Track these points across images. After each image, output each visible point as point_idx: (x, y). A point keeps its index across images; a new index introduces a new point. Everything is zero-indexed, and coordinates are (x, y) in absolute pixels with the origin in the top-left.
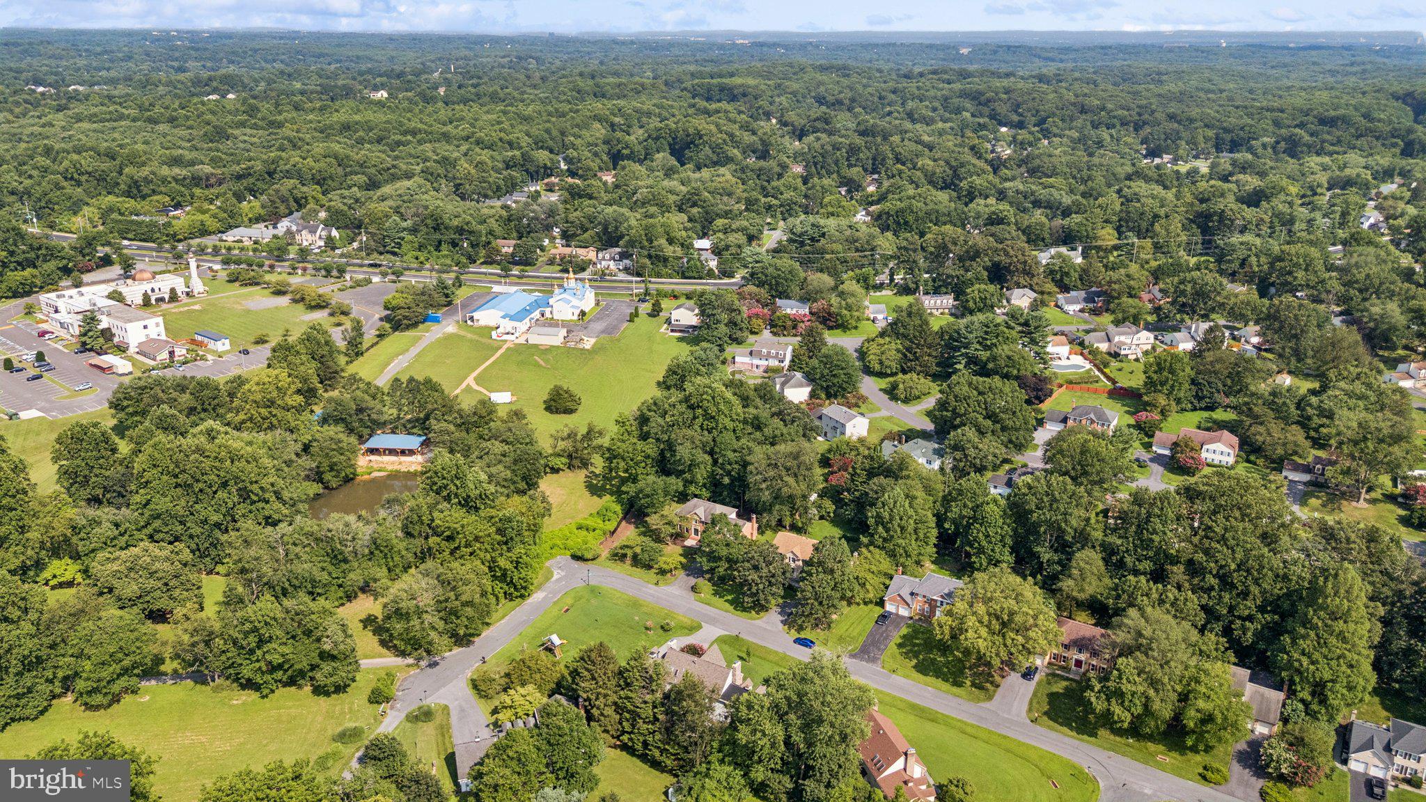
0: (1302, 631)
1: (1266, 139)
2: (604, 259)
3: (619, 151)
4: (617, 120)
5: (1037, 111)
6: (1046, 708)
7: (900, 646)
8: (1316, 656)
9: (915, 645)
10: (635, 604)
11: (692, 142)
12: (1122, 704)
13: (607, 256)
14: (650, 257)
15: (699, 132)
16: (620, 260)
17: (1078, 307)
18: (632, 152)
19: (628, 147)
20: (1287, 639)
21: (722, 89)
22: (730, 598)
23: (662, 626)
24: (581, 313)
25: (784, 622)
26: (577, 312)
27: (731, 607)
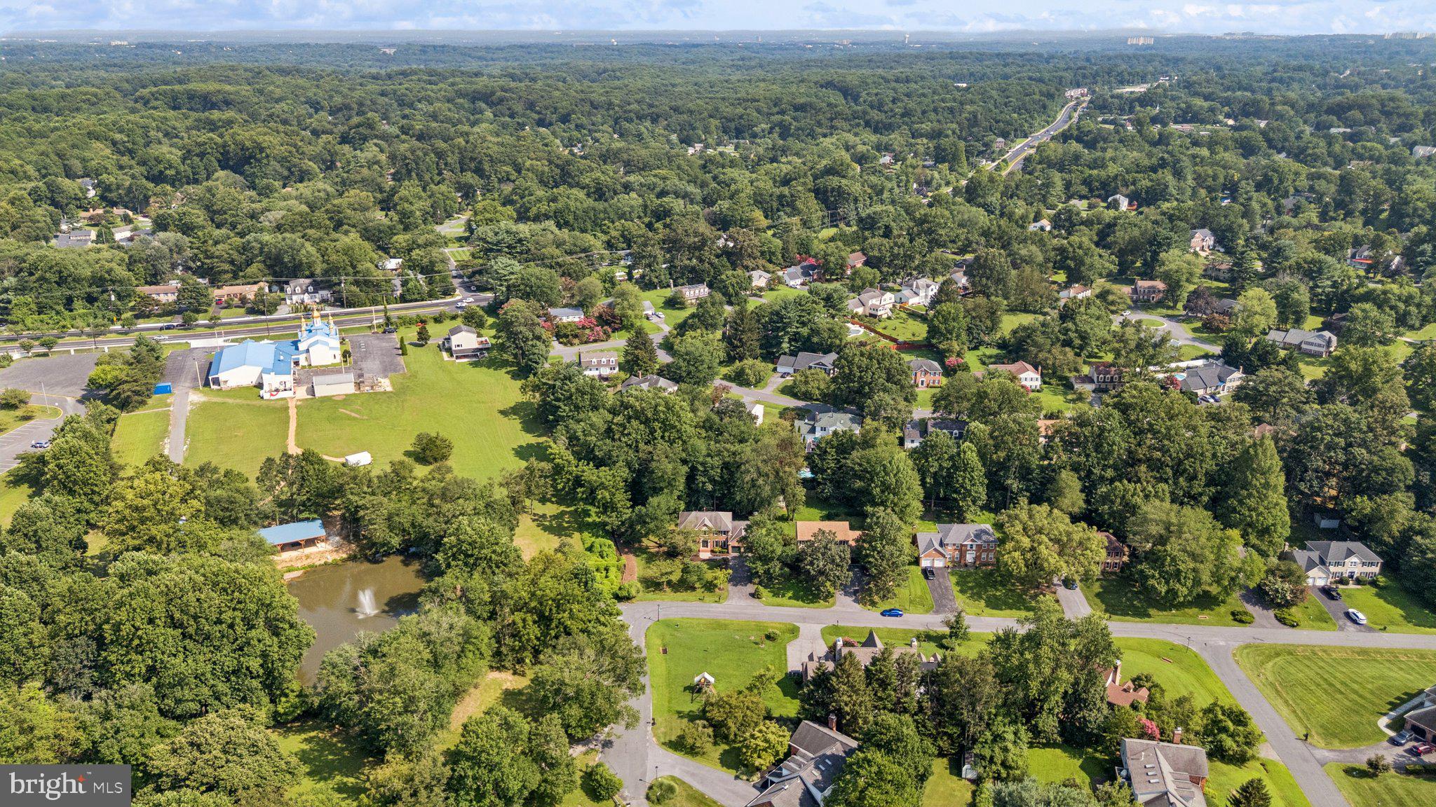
0: (1245, 493)
1: (763, 126)
2: (294, 292)
3: (161, 172)
4: (118, 137)
5: (556, 109)
6: (1103, 607)
7: (962, 591)
8: (1261, 509)
9: (971, 588)
10: (719, 625)
11: (251, 157)
12: (1179, 581)
13: (298, 290)
14: (357, 283)
15: (259, 144)
16: (316, 291)
17: (799, 281)
18: (178, 173)
19: (171, 167)
20: (1233, 502)
21: (191, 96)
22: (790, 594)
23: (768, 637)
24: (346, 354)
25: (856, 601)
26: (339, 353)
27: (800, 603)
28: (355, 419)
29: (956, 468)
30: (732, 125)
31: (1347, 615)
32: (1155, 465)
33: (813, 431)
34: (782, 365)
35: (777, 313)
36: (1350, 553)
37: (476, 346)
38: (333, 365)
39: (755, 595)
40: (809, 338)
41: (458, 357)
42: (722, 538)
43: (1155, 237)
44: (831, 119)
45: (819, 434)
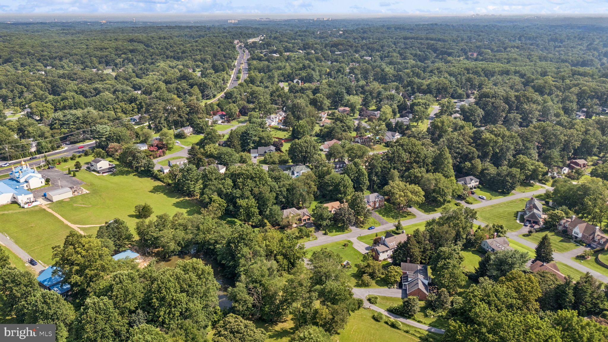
6: (424, 211)
7: (383, 216)
9: (385, 215)
17: (220, 121)
22: (335, 231)
23: (345, 245)
24: (47, 181)
25: (356, 227)
26: (43, 181)
27: (340, 233)
28: (86, 207)
29: (360, 176)
30: (103, 60)
31: (480, 197)
32: (417, 163)
33: (293, 174)
34: (253, 153)
35: (246, 133)
36: (472, 180)
37: (108, 167)
38: (42, 187)
39: (325, 234)
40: (260, 141)
41: (103, 173)
42: (298, 217)
43: (337, 92)
44: (151, 56)
45: (296, 174)
